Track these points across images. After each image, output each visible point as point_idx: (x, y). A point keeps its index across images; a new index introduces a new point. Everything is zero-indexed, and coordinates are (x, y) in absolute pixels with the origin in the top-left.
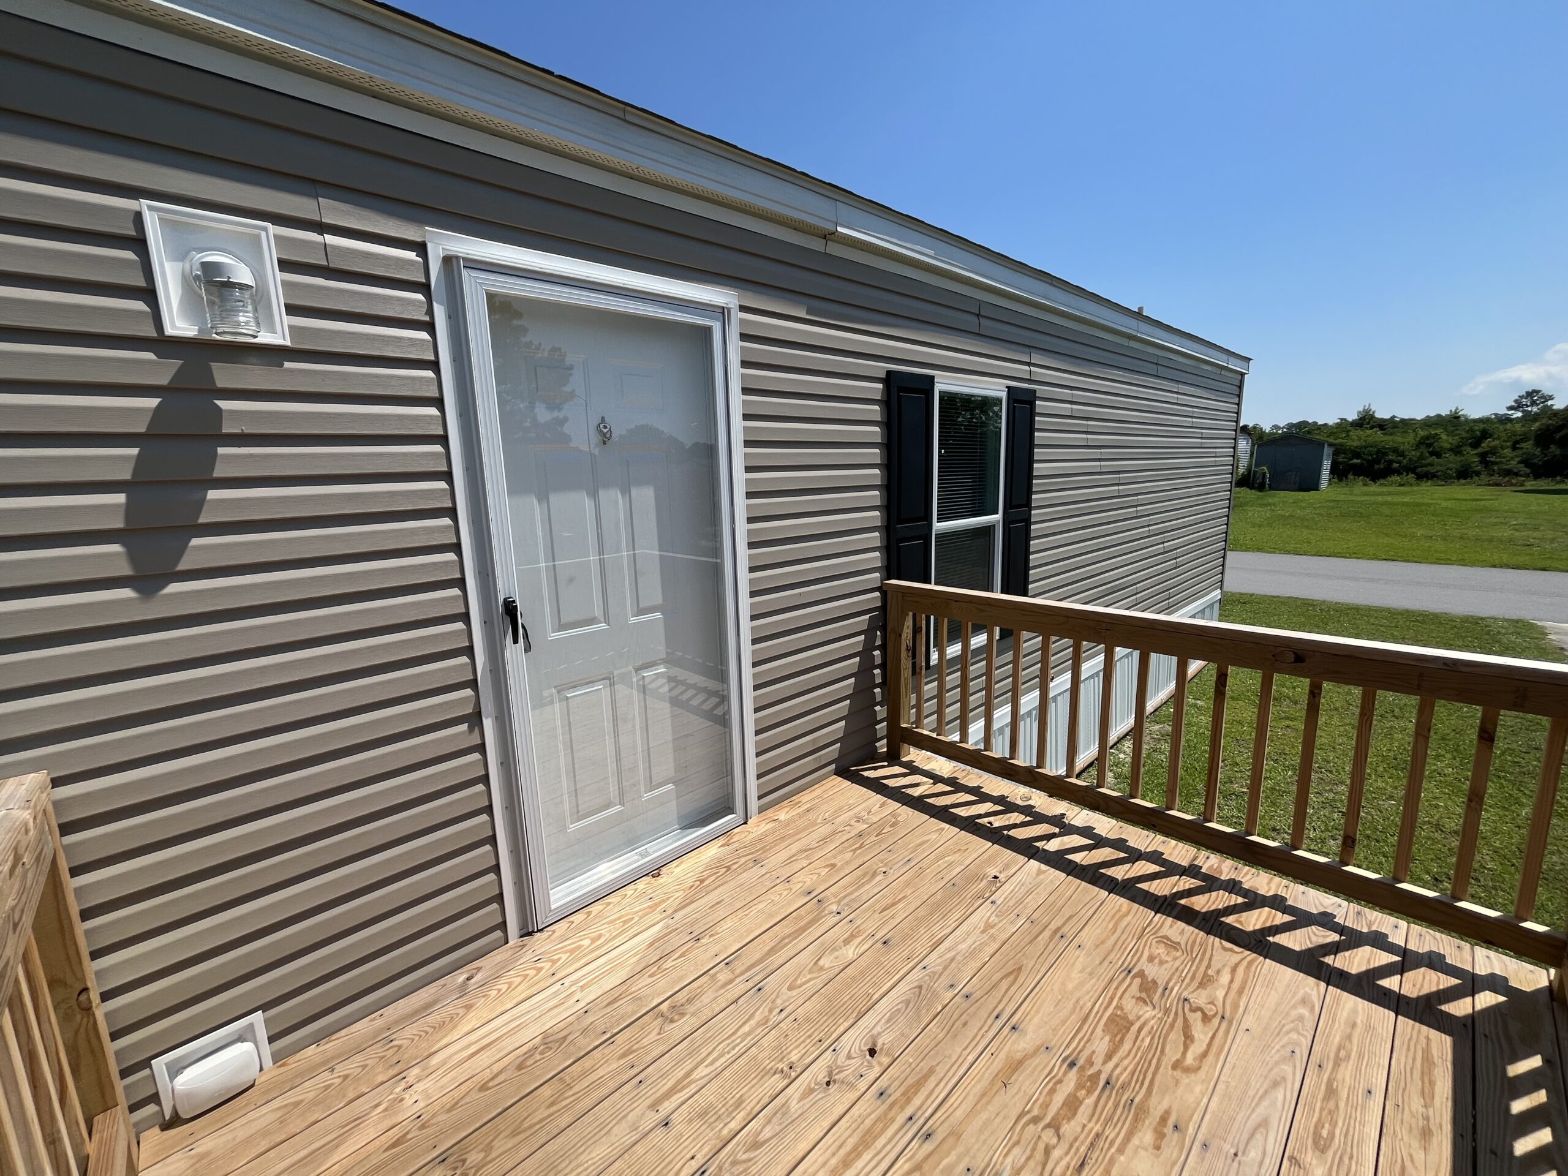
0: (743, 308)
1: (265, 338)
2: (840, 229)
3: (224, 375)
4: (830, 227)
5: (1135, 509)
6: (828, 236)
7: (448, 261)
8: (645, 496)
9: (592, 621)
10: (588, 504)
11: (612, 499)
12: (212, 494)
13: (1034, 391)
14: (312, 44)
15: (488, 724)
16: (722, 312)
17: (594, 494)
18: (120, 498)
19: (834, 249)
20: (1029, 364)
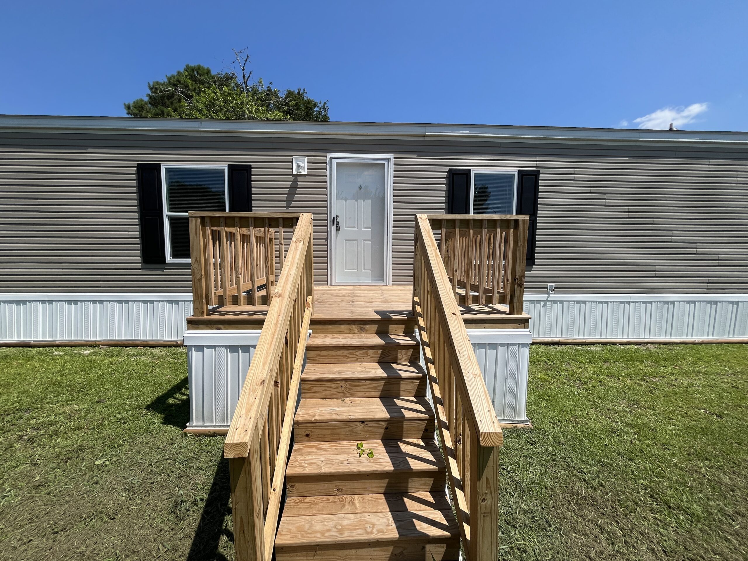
0: (394, 158)
1: (303, 173)
2: (426, 133)
3: (299, 179)
4: (423, 134)
5: (652, 226)
6: (425, 136)
7: (330, 158)
8: (369, 202)
9: (354, 227)
10: (355, 202)
11: (361, 202)
12: (296, 196)
13: (539, 171)
14: (313, 130)
15: (329, 240)
16: (387, 160)
17: (357, 201)
18: (286, 196)
19: (427, 139)
20: (536, 161)
